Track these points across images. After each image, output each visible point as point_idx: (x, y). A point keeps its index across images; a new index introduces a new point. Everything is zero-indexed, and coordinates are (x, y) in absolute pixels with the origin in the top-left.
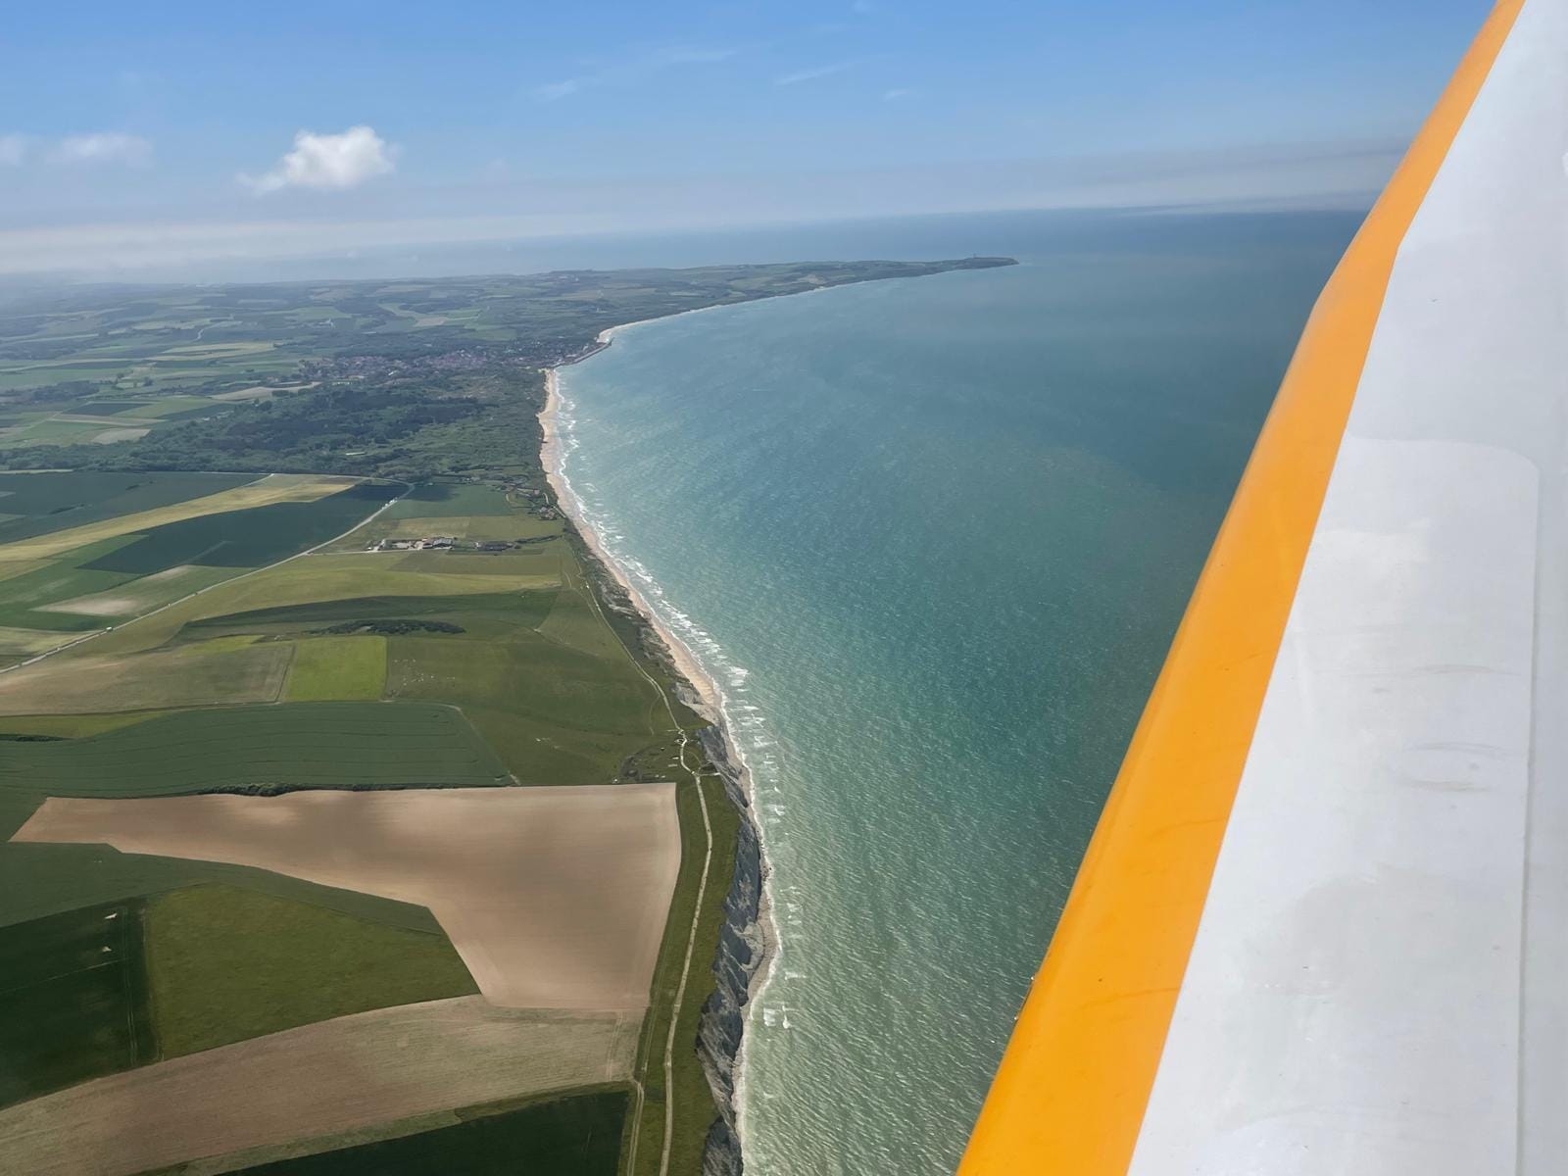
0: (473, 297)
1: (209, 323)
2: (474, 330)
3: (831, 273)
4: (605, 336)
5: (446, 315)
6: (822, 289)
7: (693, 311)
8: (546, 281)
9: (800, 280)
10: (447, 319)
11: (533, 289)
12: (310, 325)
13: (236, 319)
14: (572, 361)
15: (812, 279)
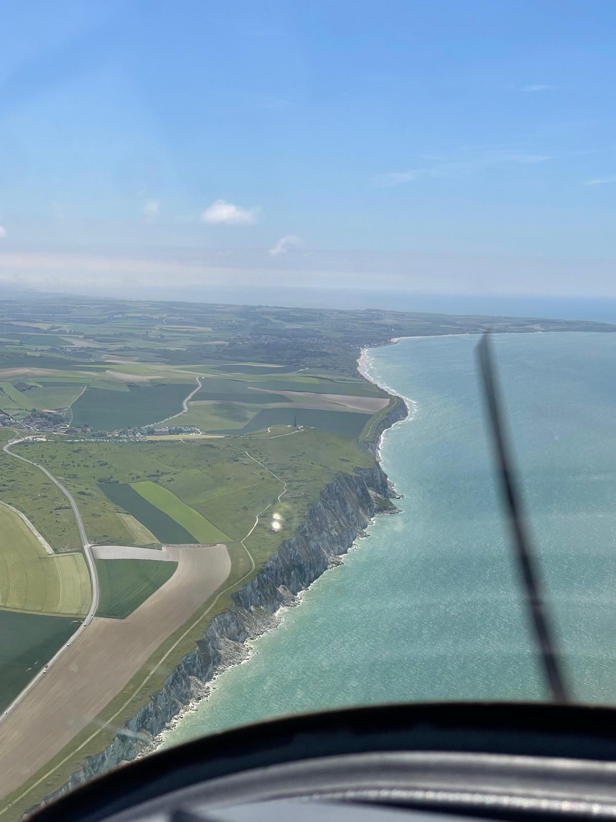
0: (317, 317)
1: (166, 317)
2: (320, 332)
3: (549, 325)
4: (395, 340)
5: (302, 324)
6: (540, 332)
7: (450, 335)
8: (362, 314)
9: (528, 326)
10: (302, 326)
11: (354, 317)
12: (224, 322)
13: (180, 316)
14: (375, 346)
15: (536, 327)
